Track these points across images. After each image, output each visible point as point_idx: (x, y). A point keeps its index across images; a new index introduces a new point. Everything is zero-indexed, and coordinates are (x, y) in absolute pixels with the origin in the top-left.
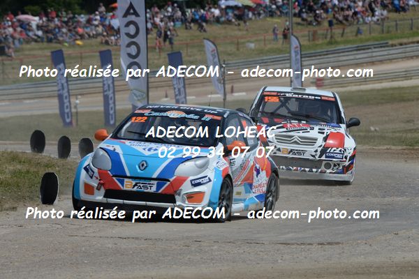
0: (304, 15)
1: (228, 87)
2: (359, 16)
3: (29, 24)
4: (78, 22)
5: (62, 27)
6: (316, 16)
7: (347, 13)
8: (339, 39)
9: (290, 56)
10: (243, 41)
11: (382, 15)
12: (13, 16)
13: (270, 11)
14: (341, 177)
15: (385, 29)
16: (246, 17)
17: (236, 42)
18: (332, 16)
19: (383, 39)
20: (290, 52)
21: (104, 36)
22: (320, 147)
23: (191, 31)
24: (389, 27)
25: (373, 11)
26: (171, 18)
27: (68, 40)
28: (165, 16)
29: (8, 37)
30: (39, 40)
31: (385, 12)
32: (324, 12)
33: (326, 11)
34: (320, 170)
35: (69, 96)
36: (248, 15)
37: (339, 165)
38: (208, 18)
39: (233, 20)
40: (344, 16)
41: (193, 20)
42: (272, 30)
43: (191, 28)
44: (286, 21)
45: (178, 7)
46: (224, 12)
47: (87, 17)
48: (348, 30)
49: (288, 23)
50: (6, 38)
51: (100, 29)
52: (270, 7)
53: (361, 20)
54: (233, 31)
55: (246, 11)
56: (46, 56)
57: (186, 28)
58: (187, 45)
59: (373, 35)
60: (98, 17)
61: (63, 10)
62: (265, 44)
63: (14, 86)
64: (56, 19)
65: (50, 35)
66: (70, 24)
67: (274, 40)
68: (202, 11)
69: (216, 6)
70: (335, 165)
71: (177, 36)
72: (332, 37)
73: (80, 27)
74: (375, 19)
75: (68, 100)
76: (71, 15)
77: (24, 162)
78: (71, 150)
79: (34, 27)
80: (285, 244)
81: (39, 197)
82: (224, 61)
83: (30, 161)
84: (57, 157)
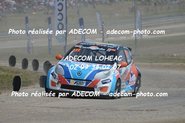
5: (26, 6)
8: (159, 12)
10: (113, 12)
17: (110, 13)
18: (156, 1)
19: (180, 12)
23: (88, 8)
24: (184, 6)
30: (15, 12)
43: (88, 6)
48: (163, 7)
59: (176, 10)
60: (44, 1)
62: (124, 14)
65: (20, 10)
72: (156, 11)
73: (35, 6)
74: (177, 2)
77: (5, 71)
78: (28, 65)
79: (12, 5)
80: (130, 110)
81: (12, 88)
82: (103, 22)
83: (8, 70)
84: (21, 68)
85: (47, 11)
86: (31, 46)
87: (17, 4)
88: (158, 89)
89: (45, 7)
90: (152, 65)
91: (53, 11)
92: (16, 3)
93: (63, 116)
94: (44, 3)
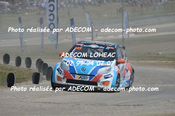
1: (95, 34)
5: (19, 7)
8: (145, 12)
11: (165, 1)
15: (166, 8)
17: (98, 13)
18: (142, 2)
19: (165, 12)
30: (8, 12)
36: (104, 1)
38: (86, 3)
40: (147, 2)
41: (79, 4)
43: (78, 7)
48: (149, 8)
54: (97, 9)
59: (161, 11)
60: (36, 2)
62: (111, 15)
65: (13, 10)
72: (142, 11)
73: (27, 7)
74: (161, 3)
75: (22, 40)
78: (22, 62)
79: (6, 6)
80: (117, 105)
81: (6, 84)
82: (92, 22)
83: (2, 68)
84: (14, 65)
85: (39, 12)
86: (24, 45)
87: (11, 5)
89: (37, 8)
90: (139, 62)
91: (45, 12)
92: (9, 4)
93: (54, 110)
94: (37, 4)
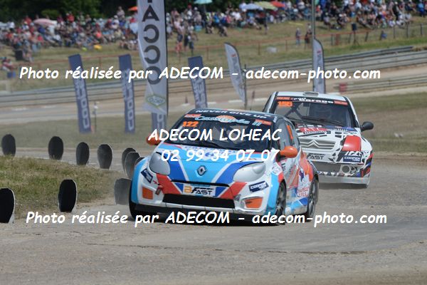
0: (327, 19)
1: (249, 92)
2: (383, 20)
3: (46, 28)
4: (97, 26)
5: (81, 31)
6: (339, 20)
7: (370, 16)
8: (362, 43)
9: (313, 61)
10: (264, 45)
11: (406, 18)
12: (30, 20)
13: (292, 15)
14: (358, 180)
15: (409, 33)
16: (267, 21)
17: (257, 46)
18: (355, 20)
19: (407, 43)
20: (312, 57)
21: (123, 40)
22: (338, 150)
23: (211, 35)
24: (413, 31)
25: (397, 14)
26: (191, 22)
27: (86, 45)
28: (185, 20)
29: (26, 41)
30: (57, 44)
31: (409, 16)
32: (347, 16)
33: (350, 15)
34: (338, 174)
35: (88, 101)
36: (269, 19)
37: (356, 168)
38: (229, 22)
39: (255, 24)
40: (367, 20)
41: (214, 24)
42: (294, 34)
43: (211, 32)
44: (309, 25)
45: (198, 10)
46: (245, 16)
47: (106, 21)
48: (371, 34)
49: (310, 27)
50: (23, 43)
51: (119, 33)
52: (292, 10)
53: (385, 23)
54: (254, 35)
55: (268, 14)
56: (64, 61)
57: (207, 32)
58: (208, 50)
59: (397, 39)
60: (117, 21)
61: (82, 13)
62: (287, 49)
63: (31, 91)
64: (74, 23)
65: (68, 40)
66: (88, 28)
67: (296, 44)
68: (223, 15)
69: (237, 9)
70: (353, 169)
71: (198, 40)
72: (355, 41)
73: (99, 31)
74: (399, 23)
75: (86, 105)
76: (90, 19)
77: (42, 169)
78: (90, 156)
79: (52, 31)
81: (57, 205)
82: (245, 66)
83: (48, 168)
84: (76, 164)
85: (126, 42)
86: (93, 116)
88: (366, 207)
92: (58, 26)
93: (166, 264)
